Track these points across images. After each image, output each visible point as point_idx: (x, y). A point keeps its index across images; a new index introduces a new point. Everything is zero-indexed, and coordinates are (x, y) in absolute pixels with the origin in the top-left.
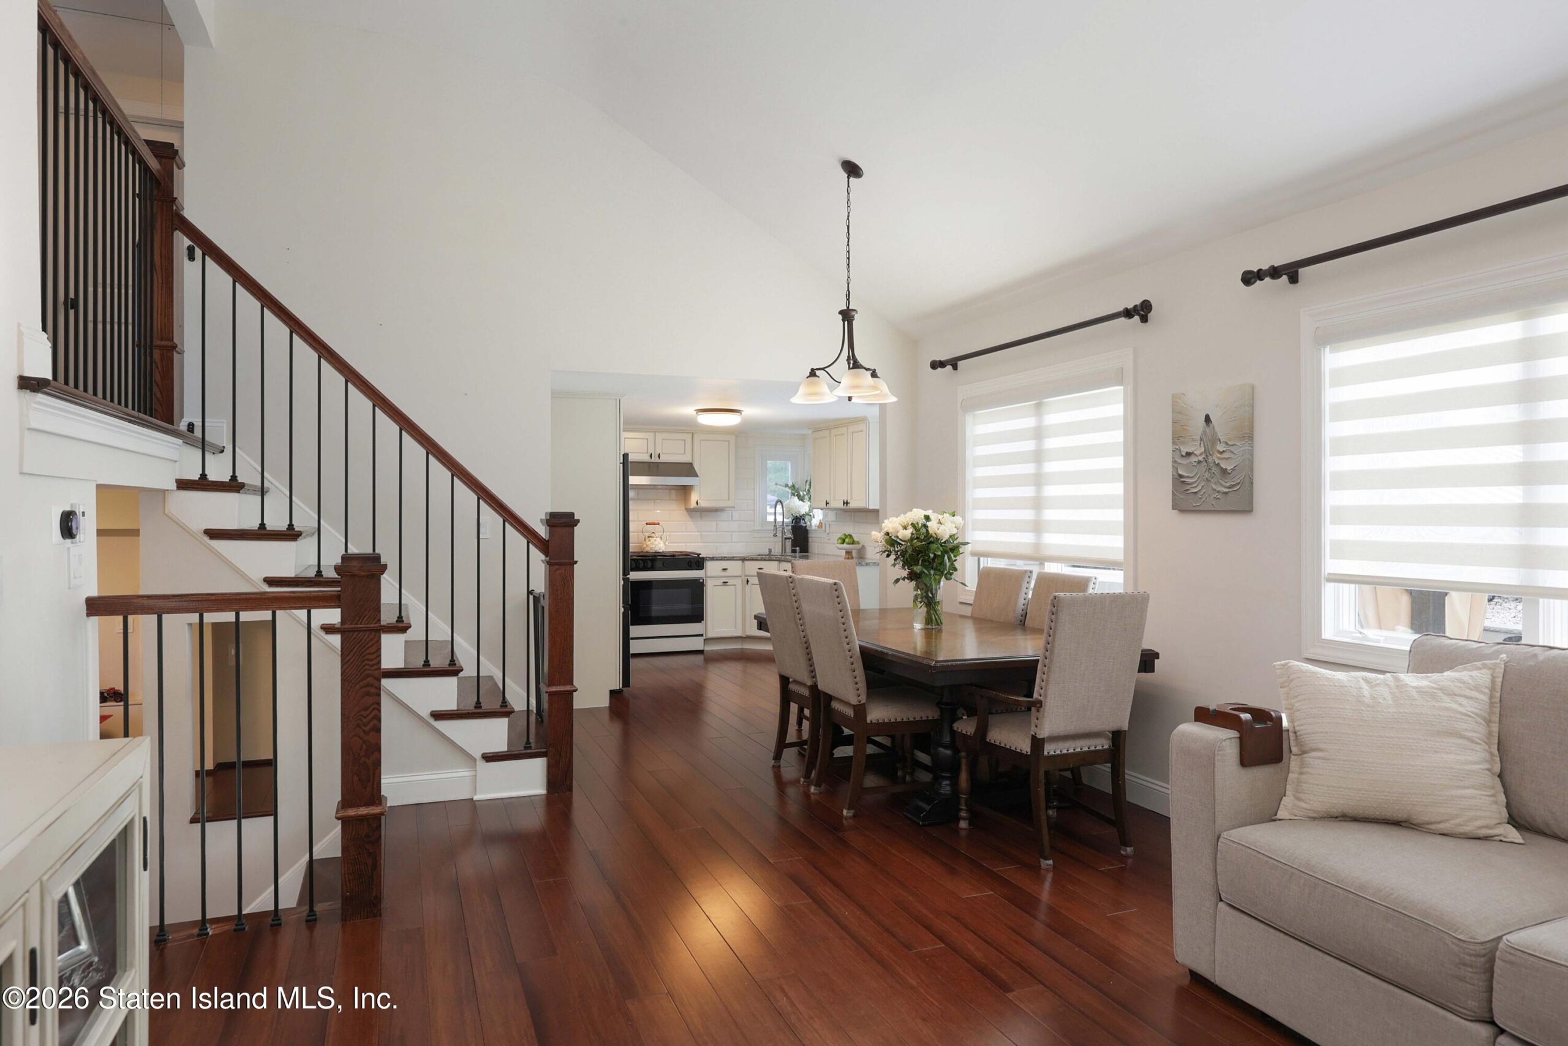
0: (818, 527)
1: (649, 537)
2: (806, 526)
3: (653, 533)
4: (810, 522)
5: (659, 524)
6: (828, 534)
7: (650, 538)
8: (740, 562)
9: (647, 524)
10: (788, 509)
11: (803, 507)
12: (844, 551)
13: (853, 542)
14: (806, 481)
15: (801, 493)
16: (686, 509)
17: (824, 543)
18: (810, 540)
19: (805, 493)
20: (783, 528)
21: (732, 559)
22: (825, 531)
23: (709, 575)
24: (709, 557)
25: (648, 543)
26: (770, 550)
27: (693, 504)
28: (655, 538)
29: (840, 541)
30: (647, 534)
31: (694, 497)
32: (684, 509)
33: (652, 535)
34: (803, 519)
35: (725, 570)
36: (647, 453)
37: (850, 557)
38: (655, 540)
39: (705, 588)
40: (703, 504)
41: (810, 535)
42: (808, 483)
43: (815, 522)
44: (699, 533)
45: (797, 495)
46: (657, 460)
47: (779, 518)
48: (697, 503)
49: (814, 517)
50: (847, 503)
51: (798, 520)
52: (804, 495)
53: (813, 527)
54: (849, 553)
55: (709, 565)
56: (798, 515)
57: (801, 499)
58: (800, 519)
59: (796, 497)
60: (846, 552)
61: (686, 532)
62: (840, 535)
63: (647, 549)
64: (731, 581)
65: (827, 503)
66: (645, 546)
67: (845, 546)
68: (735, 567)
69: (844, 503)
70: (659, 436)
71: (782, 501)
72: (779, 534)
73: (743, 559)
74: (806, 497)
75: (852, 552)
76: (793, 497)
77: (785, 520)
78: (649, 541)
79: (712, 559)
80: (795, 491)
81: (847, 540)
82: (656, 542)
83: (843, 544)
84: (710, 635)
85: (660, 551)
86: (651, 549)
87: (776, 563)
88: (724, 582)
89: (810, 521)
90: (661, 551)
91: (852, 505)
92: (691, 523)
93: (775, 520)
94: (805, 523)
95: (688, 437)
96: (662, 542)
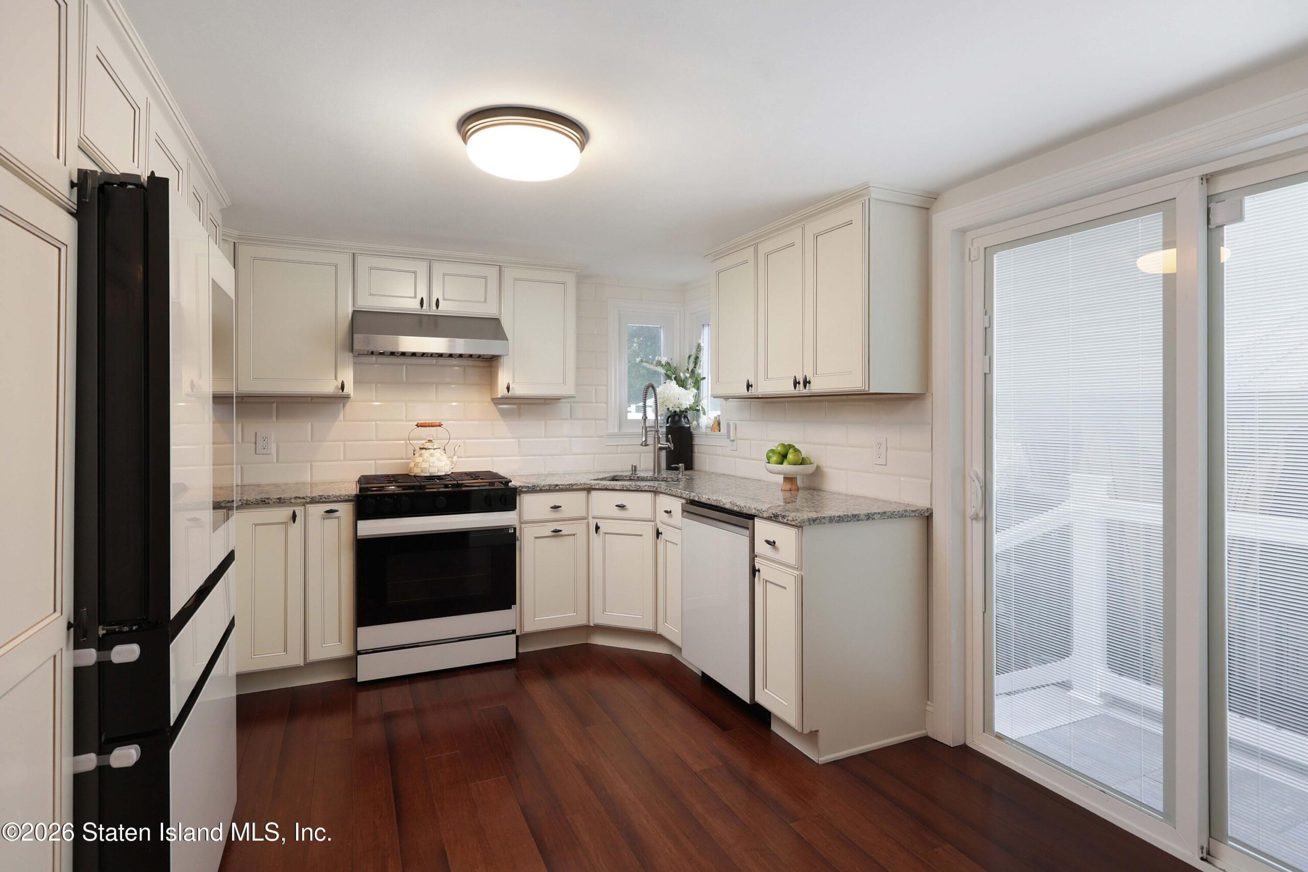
0: (712, 429)
1: (421, 449)
2: (690, 427)
3: (430, 441)
4: (697, 421)
5: (440, 426)
6: (733, 440)
7: (424, 451)
8: (583, 494)
9: (418, 426)
10: (662, 400)
11: (682, 397)
12: (782, 476)
13: (803, 462)
14: (690, 357)
15: (682, 375)
16: (493, 399)
17: (723, 456)
18: (696, 449)
19: (688, 375)
20: (657, 431)
21: (570, 488)
22: (729, 437)
23: (526, 517)
24: (526, 487)
25: (419, 460)
26: (634, 469)
27: (501, 391)
28: (432, 451)
29: (775, 458)
30: (420, 443)
31: (504, 378)
32: (490, 400)
33: (428, 445)
34: (685, 417)
35: (556, 507)
36: (415, 297)
37: (794, 487)
38: (432, 455)
39: (518, 543)
40: (519, 390)
41: (696, 441)
42: (692, 359)
43: (705, 420)
44: (516, 440)
45: (675, 379)
46: (433, 311)
47: (651, 415)
48: (508, 389)
49: (704, 414)
50: (806, 382)
51: (677, 418)
52: (686, 378)
53: (703, 430)
54: (789, 479)
55: (526, 502)
56: (678, 410)
57: (682, 383)
58: (680, 416)
59: (674, 382)
60: (784, 478)
61: (495, 438)
62: (774, 445)
63: (417, 471)
64: (566, 529)
65: (749, 386)
66: (412, 465)
67: (786, 467)
68: (572, 503)
69: (796, 383)
70: (439, 269)
71: (655, 385)
72: (650, 441)
73: (589, 489)
74: (690, 381)
75: (796, 478)
76: (668, 381)
77: (659, 418)
78: (421, 455)
79: (534, 490)
80: (672, 373)
81: (790, 456)
82: (432, 459)
83: (781, 463)
84: (529, 627)
85: (440, 474)
86: (422, 471)
87: (649, 496)
88: (556, 531)
89: (697, 418)
90: (443, 474)
91: (817, 386)
92: (502, 423)
93: (645, 418)
94: (688, 422)
95: (493, 273)
96: (444, 458)
